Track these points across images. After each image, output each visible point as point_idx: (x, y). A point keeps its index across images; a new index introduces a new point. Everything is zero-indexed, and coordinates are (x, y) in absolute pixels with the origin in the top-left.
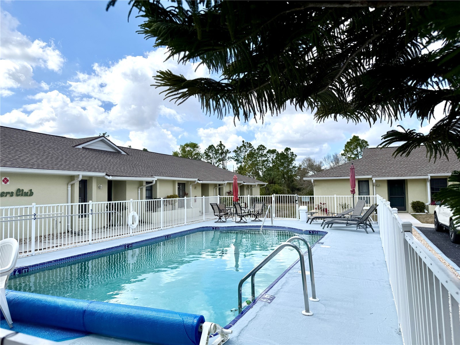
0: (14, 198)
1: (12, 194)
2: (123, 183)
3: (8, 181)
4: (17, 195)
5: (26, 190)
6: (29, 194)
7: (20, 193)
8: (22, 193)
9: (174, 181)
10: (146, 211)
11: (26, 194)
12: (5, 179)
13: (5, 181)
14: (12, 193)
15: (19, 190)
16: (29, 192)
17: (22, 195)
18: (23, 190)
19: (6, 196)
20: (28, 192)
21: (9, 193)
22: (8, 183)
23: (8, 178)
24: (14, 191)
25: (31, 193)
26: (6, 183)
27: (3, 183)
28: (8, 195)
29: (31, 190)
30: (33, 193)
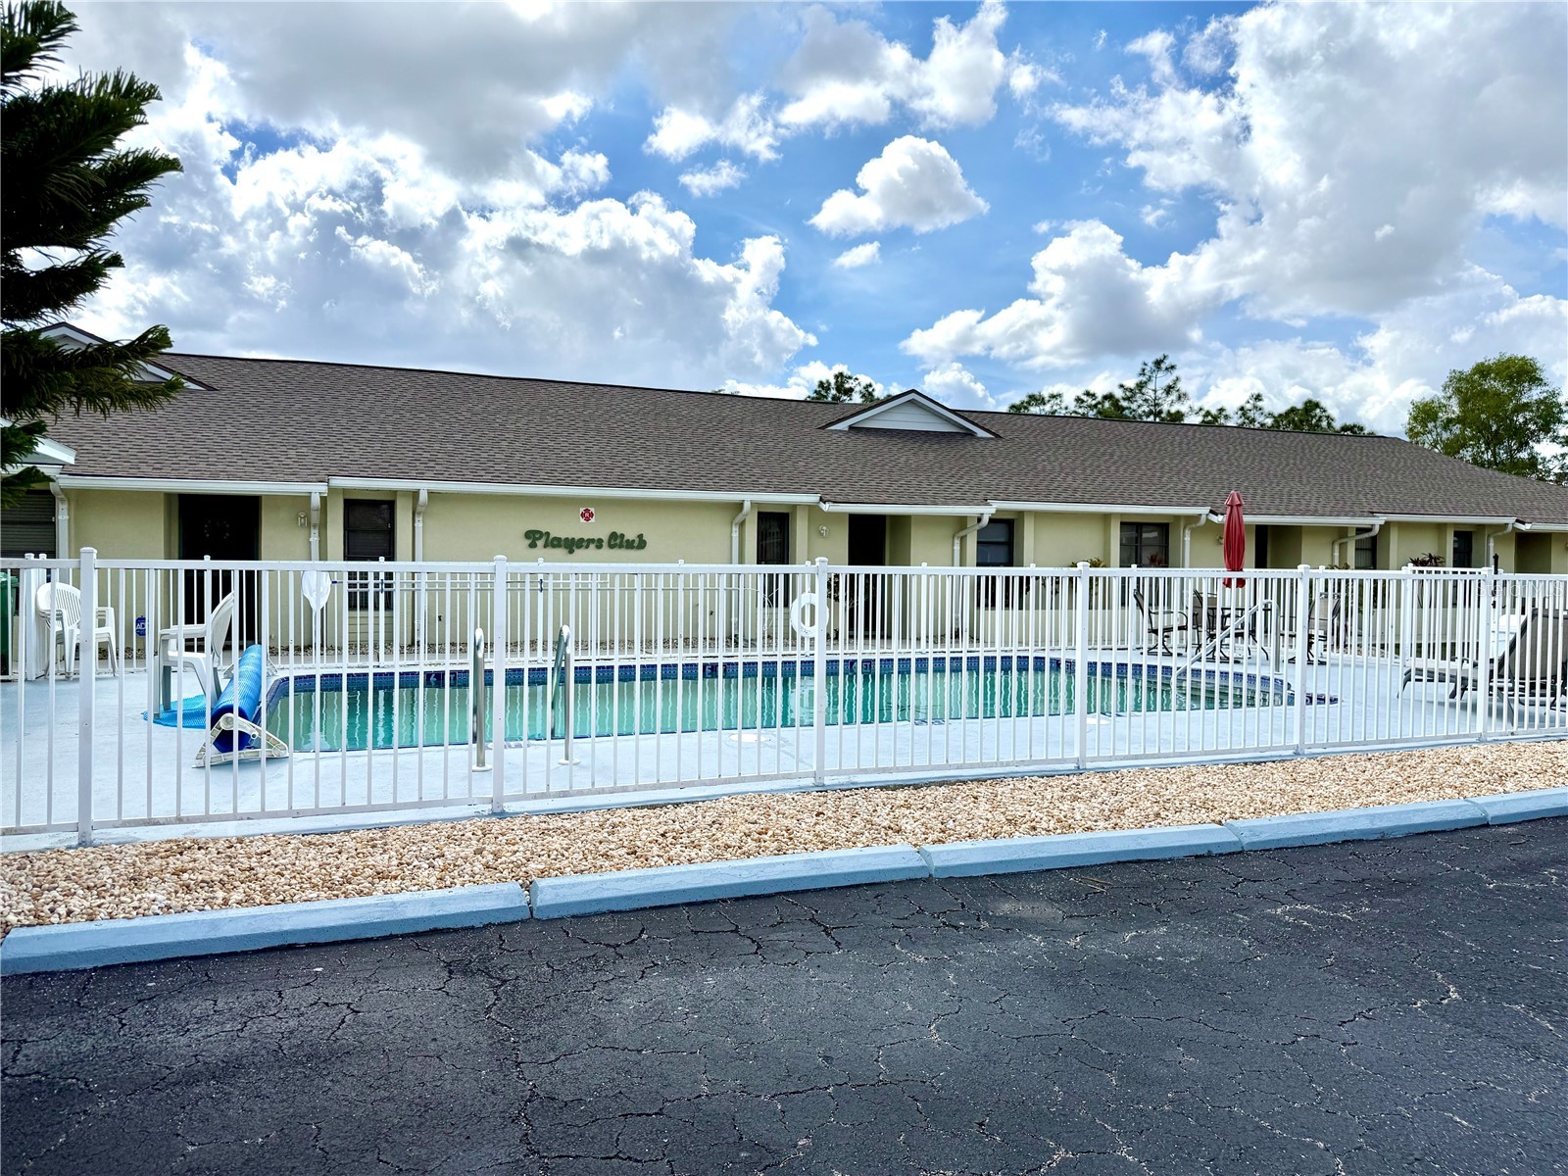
0: (605, 551)
1: (599, 544)
2: (902, 521)
3: (591, 515)
4: (611, 546)
5: (631, 535)
6: (636, 544)
7: (617, 541)
8: (621, 542)
9: (1106, 518)
10: (978, 605)
11: (630, 545)
12: (587, 510)
13: (587, 515)
14: (600, 541)
15: (613, 535)
16: (637, 540)
17: (621, 546)
18: (622, 536)
19: (587, 547)
20: (634, 541)
21: (592, 541)
22: (593, 520)
23: (592, 510)
24: (605, 538)
25: (641, 544)
26: (587, 519)
27: (582, 520)
28: (592, 546)
29: (640, 536)
30: (645, 543)
